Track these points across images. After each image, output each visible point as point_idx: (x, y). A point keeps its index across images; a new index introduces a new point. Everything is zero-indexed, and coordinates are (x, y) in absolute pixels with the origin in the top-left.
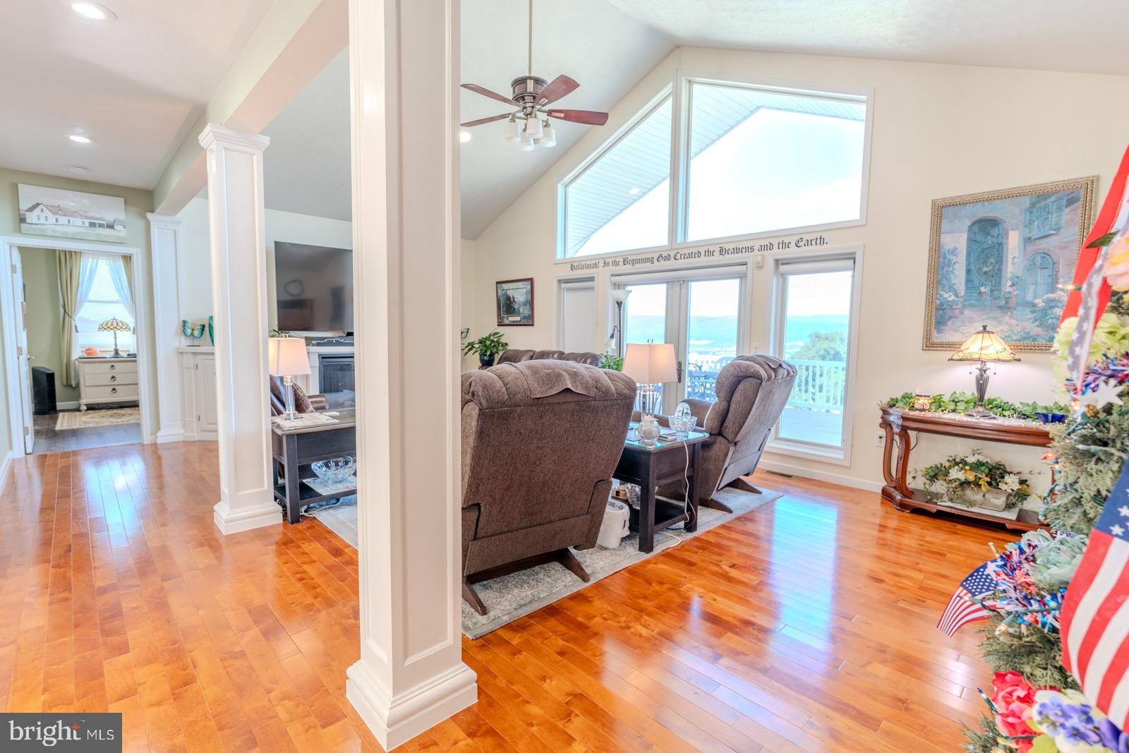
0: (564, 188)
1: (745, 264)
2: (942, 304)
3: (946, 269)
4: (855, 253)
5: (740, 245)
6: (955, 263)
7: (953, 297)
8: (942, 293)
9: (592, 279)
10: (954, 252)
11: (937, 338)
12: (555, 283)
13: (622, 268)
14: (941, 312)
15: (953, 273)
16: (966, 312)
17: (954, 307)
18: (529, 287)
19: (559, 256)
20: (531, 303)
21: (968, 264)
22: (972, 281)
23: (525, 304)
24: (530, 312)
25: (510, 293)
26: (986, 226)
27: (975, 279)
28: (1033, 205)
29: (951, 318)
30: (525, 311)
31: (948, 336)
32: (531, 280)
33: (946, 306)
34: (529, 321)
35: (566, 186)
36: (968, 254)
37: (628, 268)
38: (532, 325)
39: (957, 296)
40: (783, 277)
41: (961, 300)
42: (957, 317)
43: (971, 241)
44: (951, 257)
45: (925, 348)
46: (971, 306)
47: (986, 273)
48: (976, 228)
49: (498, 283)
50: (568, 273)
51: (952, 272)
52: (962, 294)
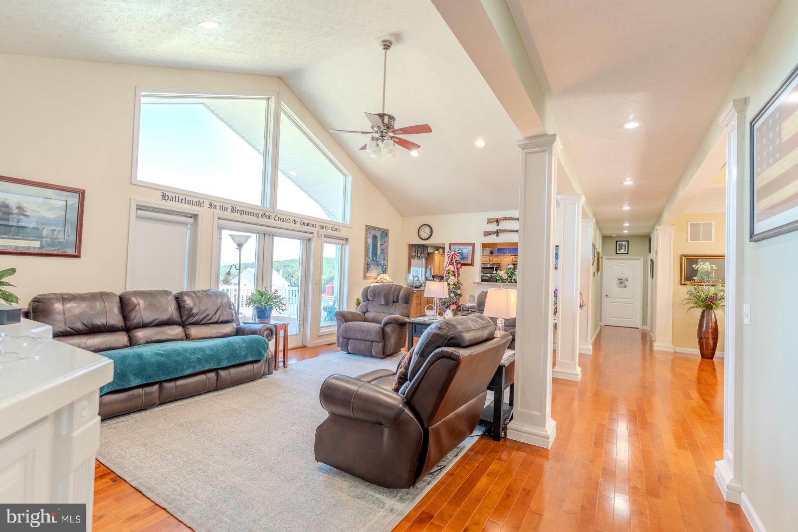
1: (312, 233)
5: (310, 222)
6: (370, 249)
7: (369, 260)
9: (187, 215)
11: (367, 275)
13: (228, 214)
14: (367, 265)
17: (370, 264)
18: (75, 200)
20: (76, 224)
22: (373, 255)
24: (72, 238)
26: (375, 237)
28: (382, 234)
30: (55, 233)
32: (82, 194)
34: (67, 250)
42: (370, 267)
43: (373, 242)
44: (369, 246)
45: (364, 278)
47: (375, 253)
51: (369, 252)
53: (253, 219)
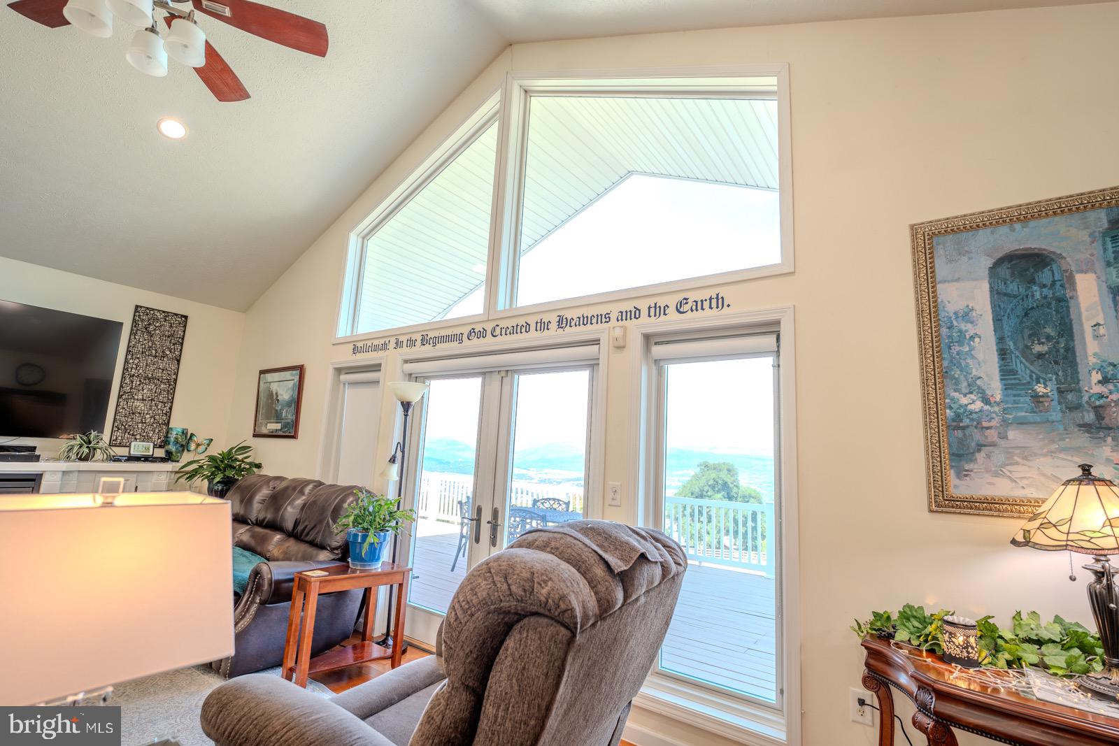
0: (360, 240)
1: (596, 342)
2: (958, 417)
3: (956, 349)
4: (778, 323)
5: (589, 312)
6: (972, 338)
7: (978, 405)
8: (956, 395)
9: (376, 368)
10: (966, 315)
11: (958, 488)
12: (330, 373)
13: (418, 351)
14: (959, 434)
15: (973, 357)
16: (1011, 434)
17: (985, 424)
18: (297, 378)
19: (343, 331)
20: (297, 403)
21: (1001, 340)
22: (1013, 372)
23: (289, 404)
24: (294, 417)
25: (274, 387)
26: (1026, 267)
27: (1020, 368)
28: (1115, 225)
29: (980, 447)
30: (288, 415)
31: (980, 484)
32: (301, 369)
33: (966, 422)
34: (290, 431)
35: (365, 237)
36: (997, 320)
37: (428, 351)
38: (294, 437)
39: (986, 401)
40: (659, 365)
41: (996, 409)
42: (993, 445)
43: (997, 294)
44: (963, 326)
45: (935, 509)
46: (1021, 423)
47: (1040, 356)
48: (1004, 271)
49: (262, 372)
50: (347, 358)
51: (969, 354)
52: (998, 397)
53: (452, 348)
